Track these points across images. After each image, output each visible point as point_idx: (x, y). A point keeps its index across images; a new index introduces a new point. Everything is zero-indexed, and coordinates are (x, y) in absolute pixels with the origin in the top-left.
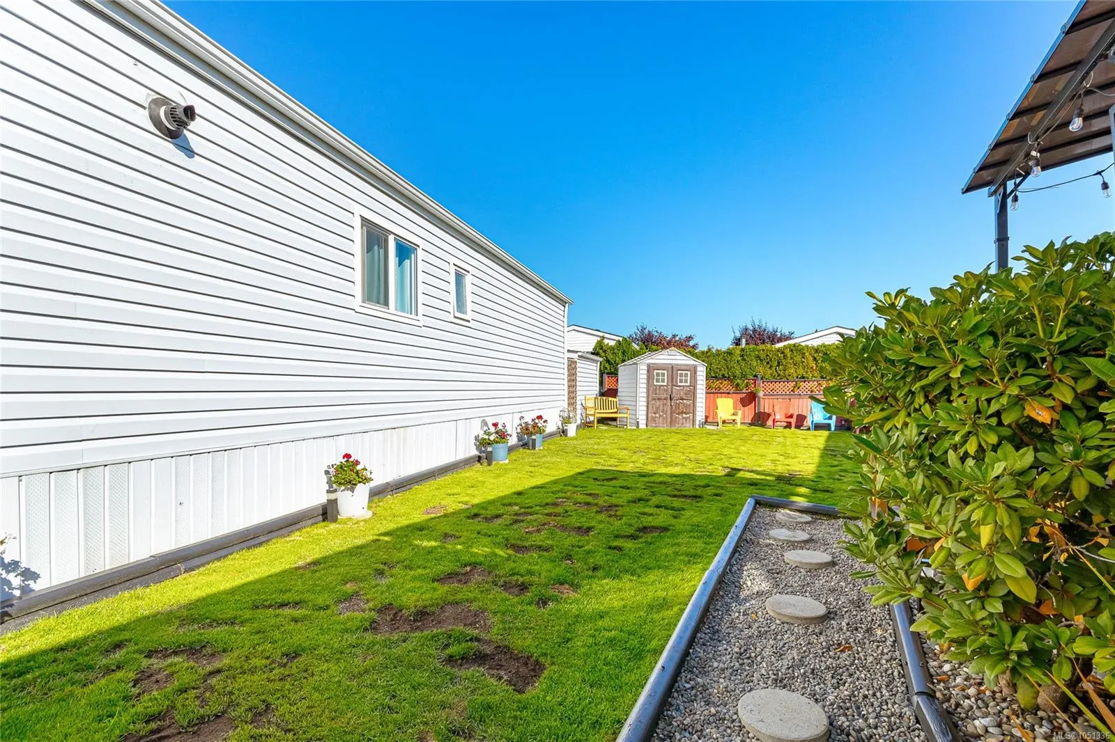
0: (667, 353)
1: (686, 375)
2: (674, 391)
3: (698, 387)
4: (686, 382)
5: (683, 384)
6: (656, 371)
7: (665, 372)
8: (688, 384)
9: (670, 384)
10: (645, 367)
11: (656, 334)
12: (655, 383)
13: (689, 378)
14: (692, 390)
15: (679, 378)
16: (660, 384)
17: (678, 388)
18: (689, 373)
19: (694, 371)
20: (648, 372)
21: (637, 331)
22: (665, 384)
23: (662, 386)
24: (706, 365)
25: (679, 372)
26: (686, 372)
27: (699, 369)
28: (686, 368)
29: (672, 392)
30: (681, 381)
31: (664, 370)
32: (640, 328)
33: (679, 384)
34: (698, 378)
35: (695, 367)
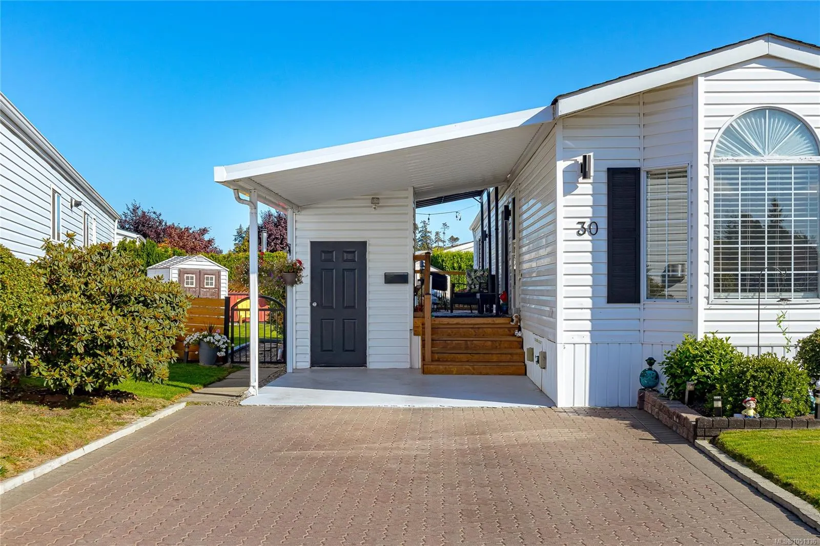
0: (195, 260)
1: (212, 279)
2: (202, 293)
3: (222, 289)
4: (212, 284)
5: (209, 286)
6: (186, 275)
7: (194, 276)
8: (213, 286)
9: (198, 286)
10: (177, 272)
11: (154, 216)
12: (185, 286)
13: (214, 281)
14: (217, 292)
15: (205, 281)
16: (190, 286)
17: (205, 290)
18: (214, 277)
19: (218, 274)
20: (179, 275)
21: (126, 211)
22: (194, 286)
23: (191, 288)
24: (228, 270)
25: (206, 276)
26: (212, 276)
27: (222, 273)
28: (212, 272)
29: (200, 293)
30: (207, 284)
31: (193, 274)
32: (131, 207)
33: (206, 286)
34: (222, 281)
35: (219, 272)
